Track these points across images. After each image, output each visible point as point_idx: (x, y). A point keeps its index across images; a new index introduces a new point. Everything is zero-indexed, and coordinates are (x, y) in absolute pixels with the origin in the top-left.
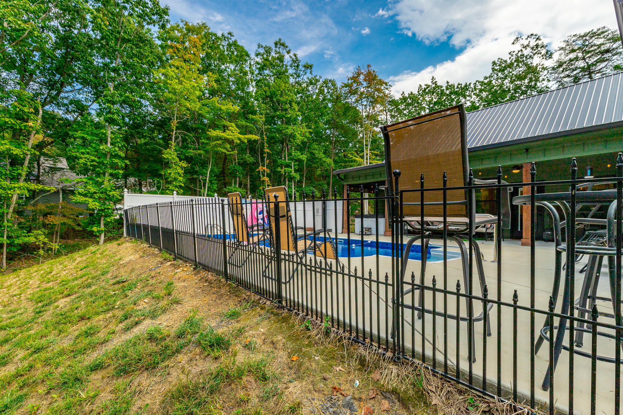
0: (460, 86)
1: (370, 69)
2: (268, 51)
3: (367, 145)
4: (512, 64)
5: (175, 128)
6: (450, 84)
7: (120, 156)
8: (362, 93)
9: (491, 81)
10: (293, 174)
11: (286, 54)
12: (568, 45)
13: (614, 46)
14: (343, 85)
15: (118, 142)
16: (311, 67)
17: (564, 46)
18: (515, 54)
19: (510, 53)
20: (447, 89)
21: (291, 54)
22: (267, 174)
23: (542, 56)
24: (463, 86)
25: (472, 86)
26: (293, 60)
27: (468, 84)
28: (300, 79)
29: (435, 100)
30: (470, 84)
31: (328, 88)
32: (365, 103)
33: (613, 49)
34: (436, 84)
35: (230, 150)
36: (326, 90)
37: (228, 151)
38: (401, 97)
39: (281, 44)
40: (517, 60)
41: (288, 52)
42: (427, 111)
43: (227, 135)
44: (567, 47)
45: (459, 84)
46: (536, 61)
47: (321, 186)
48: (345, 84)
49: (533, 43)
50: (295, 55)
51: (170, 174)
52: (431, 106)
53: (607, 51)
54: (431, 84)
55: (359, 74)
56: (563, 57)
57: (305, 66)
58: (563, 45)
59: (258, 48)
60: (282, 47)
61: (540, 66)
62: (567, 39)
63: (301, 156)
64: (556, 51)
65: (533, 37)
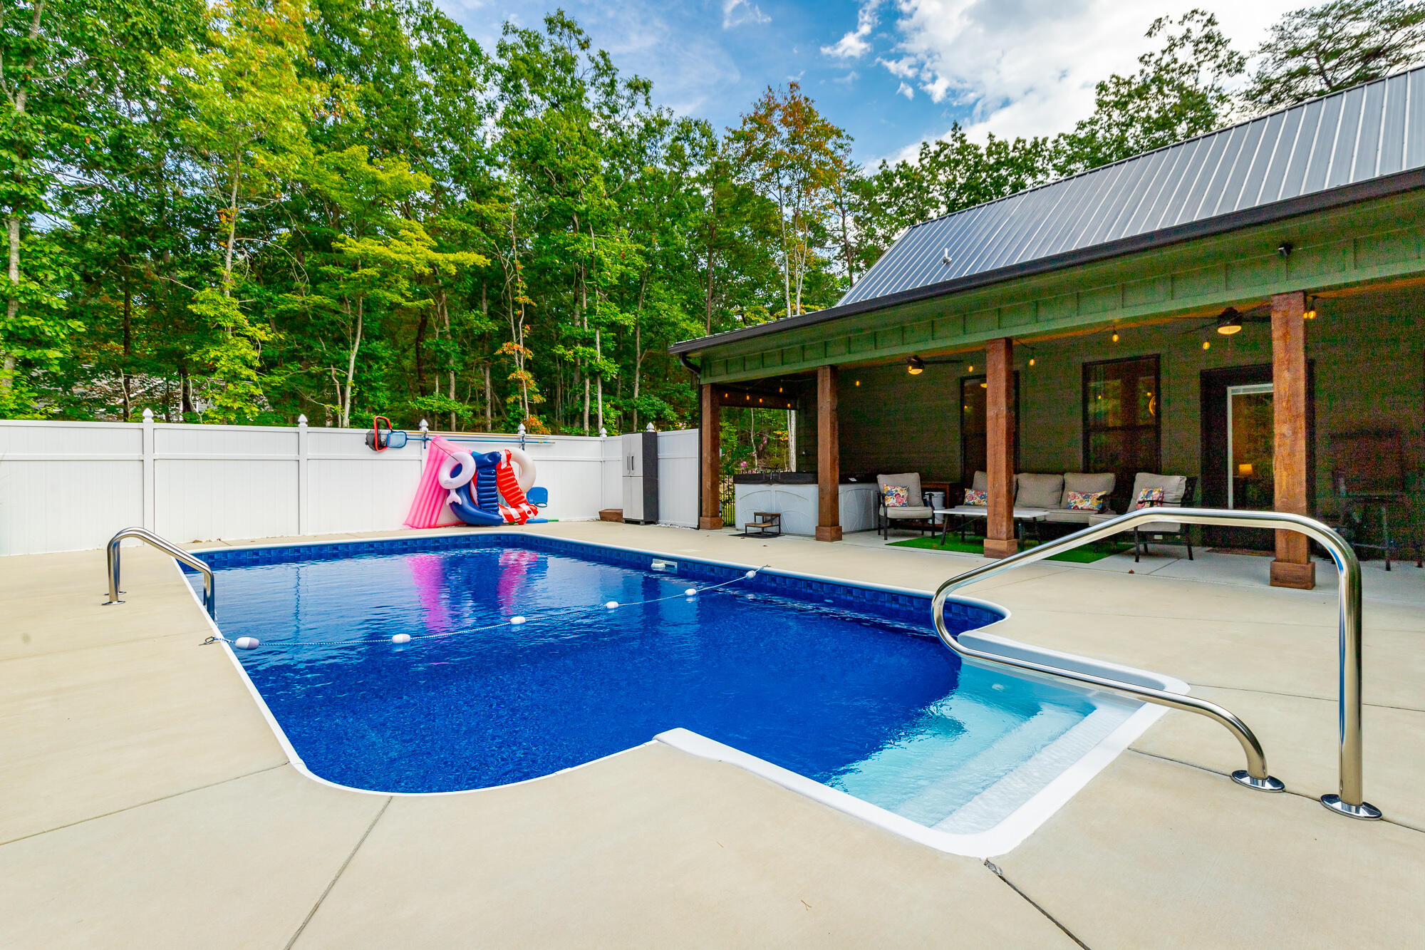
0: (1020, 146)
1: (796, 94)
2: (532, 42)
3: (793, 290)
4: (1146, 87)
5: (232, 229)
6: (996, 140)
7: (48, 306)
8: (778, 156)
9: (1094, 134)
10: (601, 361)
11: (577, 51)
12: (1282, 38)
13: (1395, 40)
14: (732, 136)
15: (43, 267)
16: (647, 86)
17: (1273, 41)
18: (1153, 59)
19: (1141, 59)
20: (990, 153)
21: (594, 51)
22: (527, 361)
23: (1219, 67)
24: (1028, 146)
25: (1049, 145)
26: (597, 67)
27: (1040, 141)
28: (618, 119)
29: (960, 181)
30: (1045, 141)
31: (692, 143)
32: (786, 182)
33: (1393, 47)
34: (963, 142)
35: (408, 294)
36: (688, 151)
37: (408, 299)
38: (879, 172)
39: (563, 25)
40: (1157, 80)
41: (584, 45)
42: (943, 209)
43: (395, 251)
44: (1281, 44)
45: (1018, 141)
46: (1205, 78)
47: (680, 393)
48: (734, 132)
49: (1198, 32)
50: (603, 55)
51: (217, 359)
52: (953, 195)
53: (1377, 53)
54: (950, 141)
55: (771, 111)
56: (1270, 70)
57: (630, 86)
58: (1271, 38)
59: (506, 33)
60: (566, 31)
61: (1213, 93)
62: (1280, 23)
63: (620, 317)
64: (1253, 54)
65: (1197, 17)
